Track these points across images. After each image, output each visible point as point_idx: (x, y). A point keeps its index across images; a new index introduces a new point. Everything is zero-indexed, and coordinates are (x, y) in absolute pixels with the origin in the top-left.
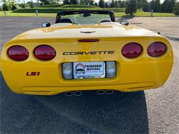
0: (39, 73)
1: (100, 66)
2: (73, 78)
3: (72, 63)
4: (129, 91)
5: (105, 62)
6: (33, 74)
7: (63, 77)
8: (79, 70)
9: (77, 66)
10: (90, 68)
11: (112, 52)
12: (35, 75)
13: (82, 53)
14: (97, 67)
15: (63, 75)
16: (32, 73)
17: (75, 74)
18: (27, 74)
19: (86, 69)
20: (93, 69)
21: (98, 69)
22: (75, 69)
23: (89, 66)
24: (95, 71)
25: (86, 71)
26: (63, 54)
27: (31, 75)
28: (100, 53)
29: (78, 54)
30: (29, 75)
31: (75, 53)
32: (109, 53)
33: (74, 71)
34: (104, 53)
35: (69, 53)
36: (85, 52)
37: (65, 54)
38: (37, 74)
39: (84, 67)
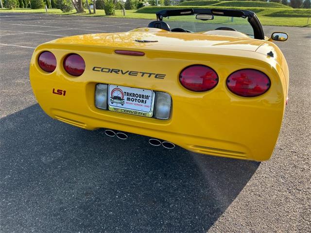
0: (65, 92)
1: (147, 97)
2: (107, 109)
3: (108, 85)
4: (198, 150)
5: (155, 92)
6: (60, 92)
7: (96, 104)
8: (115, 98)
9: (113, 91)
10: (132, 97)
11: (162, 76)
12: (61, 94)
14: (143, 99)
15: (95, 100)
16: (58, 91)
17: (110, 103)
18: (54, 92)
19: (125, 97)
20: (136, 99)
21: (143, 101)
22: (110, 96)
23: (131, 94)
24: (139, 103)
25: (126, 101)
26: (94, 69)
27: (58, 94)
28: (142, 76)
29: (111, 72)
30: (56, 93)
31: (107, 70)
32: (156, 77)
33: (110, 99)
34: (149, 76)
35: (100, 69)
36: (122, 71)
37: (96, 69)
38: (63, 93)
39: (123, 94)
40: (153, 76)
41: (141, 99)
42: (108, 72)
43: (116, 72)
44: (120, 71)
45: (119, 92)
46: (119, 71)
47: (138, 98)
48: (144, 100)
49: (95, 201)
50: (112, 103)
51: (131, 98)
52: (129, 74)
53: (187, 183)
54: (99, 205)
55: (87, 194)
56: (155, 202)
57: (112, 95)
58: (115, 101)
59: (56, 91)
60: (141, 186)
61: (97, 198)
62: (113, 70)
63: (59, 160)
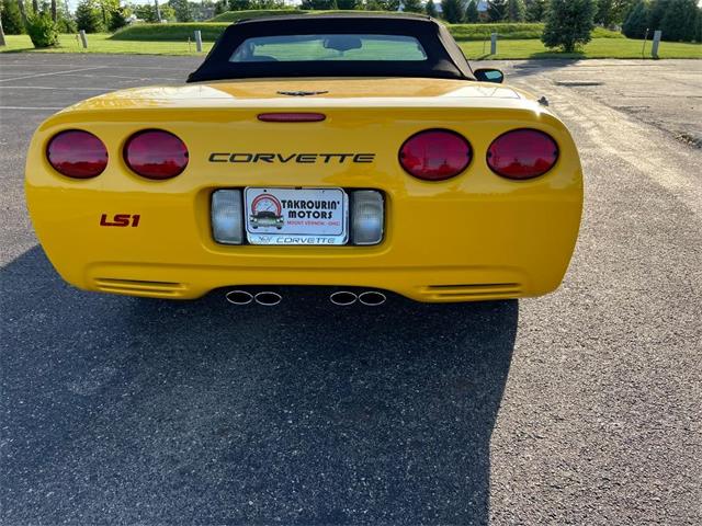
0: (137, 218)
1: (333, 205)
2: (245, 242)
3: (241, 189)
4: (435, 297)
5: (350, 191)
6: (121, 220)
7: (215, 236)
8: (263, 215)
9: (256, 202)
10: (299, 209)
11: (368, 158)
12: (126, 223)
13: (268, 158)
14: (322, 209)
15: (212, 229)
16: (117, 218)
17: (250, 228)
18: (103, 222)
19: (285, 212)
20: (309, 213)
21: (324, 215)
22: (250, 213)
23: (296, 204)
24: (316, 220)
25: (286, 218)
26: (211, 159)
27: (114, 225)
28: (326, 161)
29: (255, 160)
30: (109, 224)
31: (246, 158)
32: (355, 160)
33: (249, 218)
34: (342, 161)
35: (228, 158)
36: (279, 156)
37: (216, 158)
38: (131, 220)
39: (278, 205)
40: (349, 160)
41: (320, 210)
42: (249, 160)
43: (266, 159)
44: (276, 157)
45: (270, 203)
46: (273, 156)
47: (314, 210)
48: (327, 211)
49: (249, 440)
50: (255, 228)
51: (297, 210)
52: (298, 160)
53: (410, 368)
54: (262, 446)
55: (222, 432)
56: (371, 413)
57: (253, 210)
58: (262, 221)
59: (110, 219)
60: (328, 391)
61: (250, 434)
62: (257, 156)
63: (115, 381)
